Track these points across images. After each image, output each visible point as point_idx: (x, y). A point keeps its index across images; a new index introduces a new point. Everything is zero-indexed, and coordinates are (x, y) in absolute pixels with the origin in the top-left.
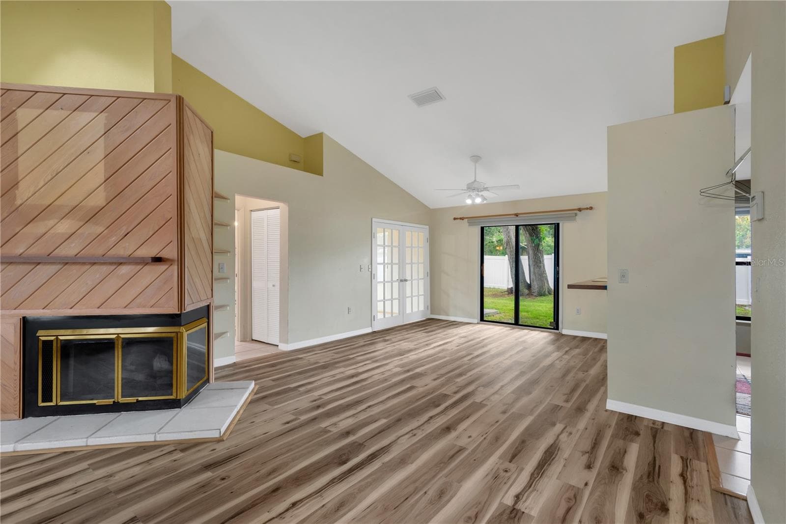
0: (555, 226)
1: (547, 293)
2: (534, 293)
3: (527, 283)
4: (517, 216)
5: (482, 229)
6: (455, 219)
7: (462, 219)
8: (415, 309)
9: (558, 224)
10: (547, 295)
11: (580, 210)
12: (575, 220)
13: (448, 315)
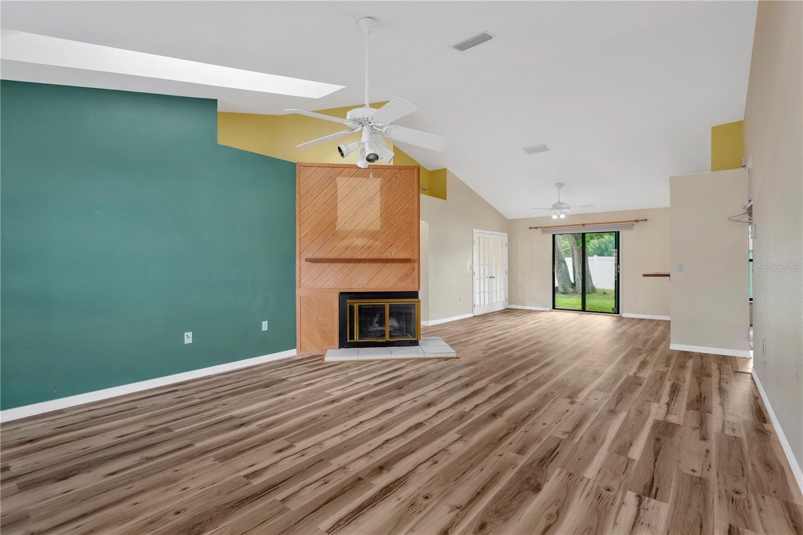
0: (616, 234)
1: (591, 291)
2: (578, 291)
3: (571, 282)
4: (584, 226)
5: (554, 236)
6: (530, 228)
7: (536, 228)
8: (498, 301)
9: (619, 232)
10: (591, 293)
11: (637, 221)
12: (633, 229)
13: (524, 305)
